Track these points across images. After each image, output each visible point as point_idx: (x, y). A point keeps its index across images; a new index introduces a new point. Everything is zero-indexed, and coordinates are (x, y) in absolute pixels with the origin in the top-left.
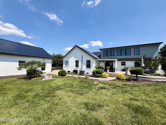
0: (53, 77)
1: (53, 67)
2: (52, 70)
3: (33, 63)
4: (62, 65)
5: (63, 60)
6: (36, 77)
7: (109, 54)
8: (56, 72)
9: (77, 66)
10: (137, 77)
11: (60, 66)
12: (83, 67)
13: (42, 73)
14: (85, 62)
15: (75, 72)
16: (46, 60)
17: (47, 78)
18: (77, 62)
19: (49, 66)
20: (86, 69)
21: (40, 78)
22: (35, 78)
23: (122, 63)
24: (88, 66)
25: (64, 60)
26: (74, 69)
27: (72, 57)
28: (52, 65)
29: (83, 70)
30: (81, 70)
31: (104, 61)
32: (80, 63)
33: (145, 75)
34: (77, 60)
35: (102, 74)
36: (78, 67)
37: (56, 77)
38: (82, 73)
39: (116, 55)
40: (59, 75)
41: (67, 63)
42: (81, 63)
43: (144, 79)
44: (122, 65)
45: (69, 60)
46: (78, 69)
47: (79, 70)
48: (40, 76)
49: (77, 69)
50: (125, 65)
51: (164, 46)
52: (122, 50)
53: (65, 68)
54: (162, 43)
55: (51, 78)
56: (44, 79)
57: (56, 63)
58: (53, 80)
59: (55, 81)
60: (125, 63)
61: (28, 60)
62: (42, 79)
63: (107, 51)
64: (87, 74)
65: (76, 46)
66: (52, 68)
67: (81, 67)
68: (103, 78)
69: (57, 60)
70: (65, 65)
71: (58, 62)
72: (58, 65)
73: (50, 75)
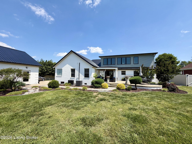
0: (40, 90)
1: (41, 77)
2: (39, 81)
3: (8, 72)
4: (54, 75)
5: (55, 69)
6: (14, 90)
7: (109, 62)
8: (45, 83)
9: (73, 75)
10: (136, 86)
11: (51, 76)
12: (80, 76)
13: (24, 85)
14: (83, 71)
15: (71, 82)
16: (30, 68)
17: (31, 91)
18: (73, 71)
19: (34, 76)
20: (84, 79)
21: (21, 92)
22: (13, 93)
23: (122, 72)
24: (87, 75)
25: (57, 68)
26: (69, 79)
27: (67, 65)
28: (40, 75)
29: (80, 80)
30: (78, 80)
31: (104, 70)
32: (76, 72)
33: (143, 84)
34: (73, 68)
35: (102, 84)
36: (75, 77)
37: (45, 90)
38: (79, 83)
39: (116, 63)
40: (49, 87)
41: (60, 71)
42: (78, 72)
43: (142, 88)
44: (122, 74)
45: (63, 68)
46: (74, 78)
47: (75, 80)
48: (21, 89)
49: (74, 80)
50: (125, 74)
51: (159, 56)
52: (122, 58)
53: (58, 78)
54: (157, 53)
55: (37, 91)
56: (26, 93)
57: (45, 72)
58: (41, 94)
59: (44, 95)
60: (125, 72)
62: (24, 93)
63: (107, 59)
64: (86, 85)
65: (71, 51)
66: (39, 78)
67: (78, 77)
68: (103, 88)
69: (46, 67)
70: (58, 74)
71: (47, 70)
72: (50, 74)
73: (36, 87)
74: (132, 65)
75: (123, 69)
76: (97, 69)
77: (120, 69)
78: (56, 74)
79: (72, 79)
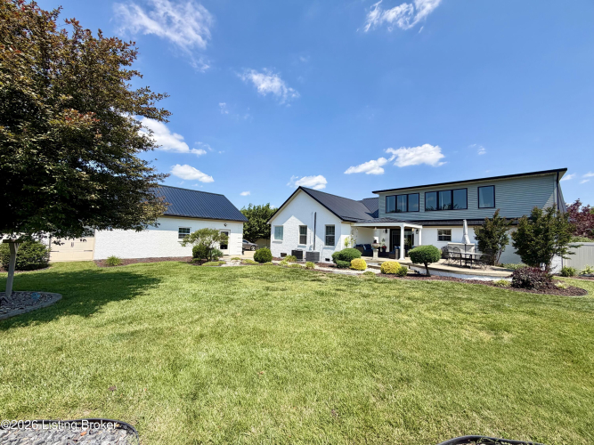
0: (241, 263)
1: (249, 243)
2: (244, 249)
3: (204, 233)
4: (268, 237)
5: (270, 225)
6: (210, 260)
7: (402, 205)
8: (250, 255)
9: (303, 240)
10: (426, 267)
11: (265, 241)
12: (316, 243)
13: (220, 255)
14: (322, 231)
15: (297, 254)
16: (230, 226)
17: (230, 264)
18: (303, 230)
19: (236, 239)
20: (324, 248)
21: (217, 263)
22: (209, 263)
23: (440, 233)
24: (330, 241)
25: (274, 223)
26: (296, 248)
27: (293, 218)
28: (245, 237)
29: (316, 251)
30: (312, 250)
31: (386, 227)
32: (310, 233)
34: (302, 224)
35: (352, 261)
36: (305, 243)
37: (249, 263)
38: (313, 257)
39: (422, 207)
40: (256, 260)
41: (280, 231)
42: (313, 233)
44: (440, 239)
45: (284, 225)
46: (305, 247)
47: (306, 249)
48: (218, 260)
49: (303, 249)
50: (449, 239)
52: (441, 194)
53: (276, 248)
55: (238, 264)
56: (223, 266)
57: (257, 232)
58: (241, 267)
59: (243, 269)
60: (449, 232)
61: (195, 226)
62: (220, 264)
63: (397, 196)
64: (327, 262)
65: (300, 187)
66: (243, 245)
67: (312, 243)
69: (258, 221)
70: (276, 237)
71: (261, 228)
72: (263, 237)
73: (236, 259)
74: (473, 212)
75: (441, 223)
76: (356, 225)
77: (434, 223)
78: (273, 238)
79: (299, 249)
